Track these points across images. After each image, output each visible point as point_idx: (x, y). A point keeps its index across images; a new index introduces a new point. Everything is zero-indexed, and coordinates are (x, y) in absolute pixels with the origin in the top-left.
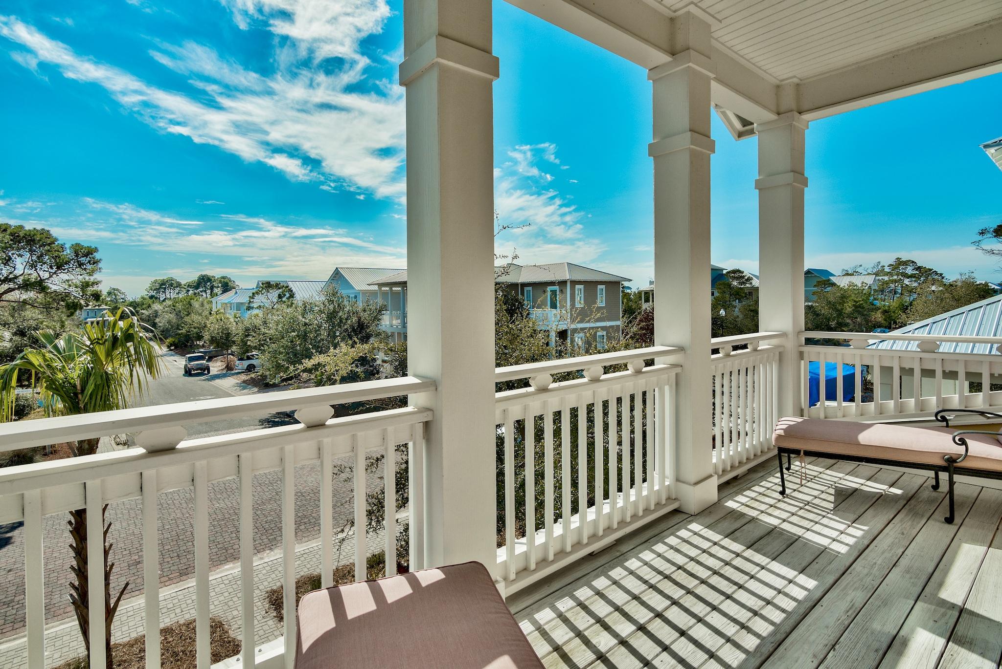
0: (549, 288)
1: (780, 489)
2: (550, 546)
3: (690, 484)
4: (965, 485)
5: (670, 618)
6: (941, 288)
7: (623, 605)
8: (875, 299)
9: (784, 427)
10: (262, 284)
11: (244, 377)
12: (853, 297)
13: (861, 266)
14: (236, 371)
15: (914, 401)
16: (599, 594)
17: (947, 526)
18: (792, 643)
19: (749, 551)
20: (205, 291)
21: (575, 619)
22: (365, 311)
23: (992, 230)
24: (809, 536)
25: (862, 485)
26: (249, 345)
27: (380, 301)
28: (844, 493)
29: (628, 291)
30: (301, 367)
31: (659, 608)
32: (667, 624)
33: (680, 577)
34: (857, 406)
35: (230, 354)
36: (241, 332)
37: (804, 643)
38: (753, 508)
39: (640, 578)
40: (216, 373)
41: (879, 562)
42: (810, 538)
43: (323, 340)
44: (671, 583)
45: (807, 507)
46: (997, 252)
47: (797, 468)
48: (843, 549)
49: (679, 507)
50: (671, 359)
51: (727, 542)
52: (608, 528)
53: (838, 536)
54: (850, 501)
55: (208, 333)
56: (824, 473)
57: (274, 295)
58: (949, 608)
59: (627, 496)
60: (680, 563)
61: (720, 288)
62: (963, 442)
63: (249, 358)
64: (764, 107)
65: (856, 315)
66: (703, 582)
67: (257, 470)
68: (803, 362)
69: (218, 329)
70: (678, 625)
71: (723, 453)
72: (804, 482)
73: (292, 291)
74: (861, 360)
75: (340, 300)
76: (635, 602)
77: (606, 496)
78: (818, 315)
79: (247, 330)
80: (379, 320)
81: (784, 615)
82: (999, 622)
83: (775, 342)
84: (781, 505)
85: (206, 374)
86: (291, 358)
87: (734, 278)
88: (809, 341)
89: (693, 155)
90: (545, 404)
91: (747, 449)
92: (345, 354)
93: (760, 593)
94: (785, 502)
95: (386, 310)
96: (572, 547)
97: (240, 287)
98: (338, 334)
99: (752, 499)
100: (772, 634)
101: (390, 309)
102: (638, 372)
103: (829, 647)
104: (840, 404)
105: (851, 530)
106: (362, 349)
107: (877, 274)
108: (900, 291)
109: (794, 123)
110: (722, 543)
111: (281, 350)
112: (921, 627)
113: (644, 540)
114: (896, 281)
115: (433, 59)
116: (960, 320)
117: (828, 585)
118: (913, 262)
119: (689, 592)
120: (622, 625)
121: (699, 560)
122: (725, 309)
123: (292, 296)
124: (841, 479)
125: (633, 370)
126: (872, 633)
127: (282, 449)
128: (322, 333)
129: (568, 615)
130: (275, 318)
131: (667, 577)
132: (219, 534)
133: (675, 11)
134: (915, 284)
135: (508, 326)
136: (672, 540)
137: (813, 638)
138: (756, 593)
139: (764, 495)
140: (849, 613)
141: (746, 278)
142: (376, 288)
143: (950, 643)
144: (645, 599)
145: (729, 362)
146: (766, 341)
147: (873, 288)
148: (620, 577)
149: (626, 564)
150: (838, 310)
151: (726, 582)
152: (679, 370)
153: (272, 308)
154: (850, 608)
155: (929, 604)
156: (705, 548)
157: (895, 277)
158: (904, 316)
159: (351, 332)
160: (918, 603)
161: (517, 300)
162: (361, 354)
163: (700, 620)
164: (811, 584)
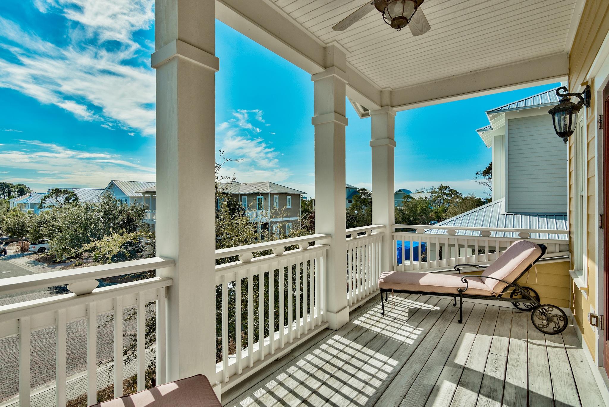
0: (258, 197)
1: (382, 311)
2: (251, 358)
3: (334, 313)
4: (468, 303)
5: (320, 393)
6: (460, 201)
7: (294, 389)
8: (431, 206)
9: (384, 277)
10: (53, 190)
11: (36, 256)
12: (421, 205)
13: (425, 188)
14: (30, 252)
15: (445, 261)
16: (281, 384)
17: (459, 324)
18: (385, 397)
19: (365, 348)
20: (4, 194)
21: (266, 401)
22: (132, 210)
23: (482, 172)
24: (396, 336)
25: (422, 306)
26: (41, 234)
27: (144, 203)
28: (413, 311)
29: (305, 199)
30: (81, 250)
31: (315, 388)
32: (319, 396)
33: (328, 367)
34: (420, 264)
35: (24, 240)
36: (34, 224)
37: (390, 397)
38: (367, 323)
39: (305, 371)
40: (12, 254)
41: (428, 347)
42: (396, 338)
43: (100, 230)
44: (322, 372)
45: (395, 321)
46: (484, 183)
47: (391, 299)
48: (411, 342)
49: (328, 327)
50: (324, 241)
51: (353, 344)
52: (287, 343)
53: (409, 335)
54: (416, 315)
55: (5, 225)
56: (404, 301)
57: (62, 198)
58: (458, 368)
59: (299, 323)
60: (328, 359)
61: (355, 199)
62: (466, 281)
63: (40, 243)
64: (374, 102)
65: (422, 214)
66: (340, 369)
67: (35, 328)
68: (394, 241)
69: (14, 222)
70: (325, 396)
71: (353, 293)
72: (393, 306)
73: (76, 196)
74: (421, 240)
75: (114, 203)
76: (301, 386)
77: (286, 323)
78: (404, 214)
79: (39, 223)
80: (143, 216)
81: (381, 382)
82: (479, 372)
83: (380, 230)
84: (382, 320)
85: (3, 255)
86: (75, 243)
87: (362, 193)
88: (397, 230)
89: (336, 125)
90: (248, 271)
91: (366, 290)
92: (116, 240)
93: (369, 372)
94: (384, 319)
95: (148, 209)
96: (265, 357)
97: (34, 192)
98: (112, 225)
99: (368, 318)
100: (375, 394)
101: (151, 209)
102: (305, 249)
103: (403, 397)
104: (411, 263)
105: (416, 332)
106: (129, 236)
107: (432, 193)
108: (442, 202)
109: (389, 112)
110: (351, 345)
111: (67, 237)
112: (446, 380)
113: (308, 347)
114: (440, 197)
115: (174, 54)
116: (475, 214)
117: (403, 363)
118: (448, 187)
119: (332, 376)
120: (293, 401)
121: (338, 356)
122: (358, 211)
123: (77, 198)
124: (412, 303)
125: (302, 249)
126: (424, 386)
127: (56, 312)
128: (100, 224)
129: (261, 399)
130: (63, 214)
131: (320, 369)
132: (12, 372)
133: (326, 44)
134: (449, 198)
135: (230, 221)
136: (324, 346)
137: (395, 393)
138: (367, 372)
139: (373, 315)
140: (413, 377)
141: (368, 193)
142: (141, 194)
143: (458, 386)
144: (307, 383)
145: (356, 242)
146: (375, 230)
147: (430, 200)
148: (293, 372)
149: (297, 363)
150: (414, 212)
151: (352, 368)
152: (328, 247)
153: (61, 207)
154: (414, 374)
155: (450, 367)
156: (341, 349)
157: (440, 195)
158: (444, 215)
159: (122, 224)
160: (445, 367)
161: (237, 204)
162: (128, 240)
163: (337, 391)
164: (395, 363)
